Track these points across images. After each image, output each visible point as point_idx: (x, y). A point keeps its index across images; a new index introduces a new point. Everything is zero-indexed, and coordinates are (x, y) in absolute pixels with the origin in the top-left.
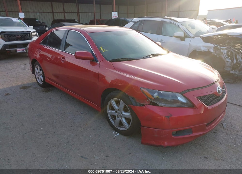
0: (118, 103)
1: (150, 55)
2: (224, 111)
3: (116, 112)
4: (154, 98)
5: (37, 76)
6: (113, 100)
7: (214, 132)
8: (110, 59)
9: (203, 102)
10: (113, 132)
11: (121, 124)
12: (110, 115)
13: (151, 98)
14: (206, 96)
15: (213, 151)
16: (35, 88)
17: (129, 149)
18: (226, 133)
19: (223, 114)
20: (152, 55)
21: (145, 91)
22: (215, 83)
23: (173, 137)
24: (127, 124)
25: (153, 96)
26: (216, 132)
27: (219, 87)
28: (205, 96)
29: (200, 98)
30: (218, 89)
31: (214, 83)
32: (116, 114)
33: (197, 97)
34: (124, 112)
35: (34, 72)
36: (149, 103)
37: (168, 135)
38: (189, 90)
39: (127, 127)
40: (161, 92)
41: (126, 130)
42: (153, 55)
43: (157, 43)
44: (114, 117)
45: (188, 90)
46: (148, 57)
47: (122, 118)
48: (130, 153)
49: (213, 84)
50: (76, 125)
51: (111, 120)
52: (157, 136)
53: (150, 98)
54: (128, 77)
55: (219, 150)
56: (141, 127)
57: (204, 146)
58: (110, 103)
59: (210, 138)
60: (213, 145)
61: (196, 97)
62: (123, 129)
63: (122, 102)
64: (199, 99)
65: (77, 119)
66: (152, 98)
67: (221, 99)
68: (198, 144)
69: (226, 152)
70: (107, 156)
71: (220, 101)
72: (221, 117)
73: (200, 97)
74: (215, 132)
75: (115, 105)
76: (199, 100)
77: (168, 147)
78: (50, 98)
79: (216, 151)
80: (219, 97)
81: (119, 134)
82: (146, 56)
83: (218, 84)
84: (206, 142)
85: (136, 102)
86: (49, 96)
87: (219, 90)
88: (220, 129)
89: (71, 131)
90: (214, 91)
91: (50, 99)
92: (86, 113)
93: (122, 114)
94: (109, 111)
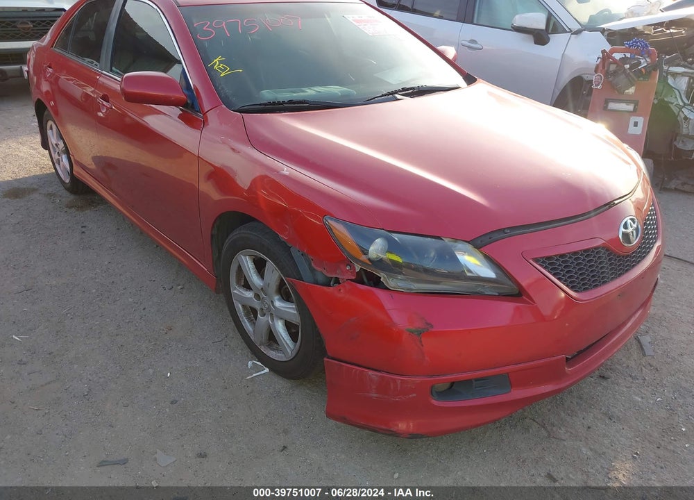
0: (260, 266)
1: (396, 92)
2: (645, 304)
3: (257, 296)
4: (369, 259)
5: (55, 156)
6: (245, 256)
7: (600, 376)
8: (240, 105)
9: (559, 279)
10: (250, 364)
11: (272, 338)
12: (240, 306)
13: (360, 261)
14: (575, 253)
15: (584, 450)
16: (50, 195)
17: (286, 432)
18: (641, 381)
19: (637, 315)
20: (404, 89)
21: (339, 229)
22: (615, 205)
23: (434, 402)
24: (288, 342)
25: (365, 252)
26: (609, 373)
27: (629, 221)
28: (569, 253)
29: (548, 262)
30: (626, 226)
31: (610, 205)
32: (257, 305)
33: (536, 260)
34: (279, 300)
35: (45, 144)
36: (354, 278)
37: (414, 395)
38: (506, 231)
39: (288, 350)
40: (396, 237)
41: (284, 359)
42: (408, 89)
43: (440, 48)
44: (252, 313)
45: (503, 230)
46: (391, 96)
47: (273, 320)
48: (285, 447)
49: (605, 208)
50: (136, 330)
51: (245, 323)
52: (376, 395)
53: (358, 261)
54: (287, 173)
55: (605, 450)
56: (325, 359)
57: (554, 429)
58: (237, 265)
59: (581, 398)
60: (589, 428)
61: (533, 259)
62: (279, 357)
63: (270, 265)
64: (541, 266)
65: (144, 309)
66: (363, 258)
67: (634, 266)
68: (534, 420)
69: (631, 457)
70: (202, 455)
71: (627, 271)
72: (629, 325)
73: (548, 258)
74: (606, 375)
75: (252, 271)
76: (545, 268)
77: (413, 436)
78: (83, 230)
79: (596, 452)
80: (628, 256)
81: (267, 370)
82: (383, 96)
83: (629, 207)
84: (563, 414)
85: (313, 270)
86: (83, 225)
87: (630, 230)
88: (624, 363)
89: (109, 351)
90: (608, 236)
91: (83, 232)
92: (179, 287)
93: (274, 307)
94: (237, 291)
